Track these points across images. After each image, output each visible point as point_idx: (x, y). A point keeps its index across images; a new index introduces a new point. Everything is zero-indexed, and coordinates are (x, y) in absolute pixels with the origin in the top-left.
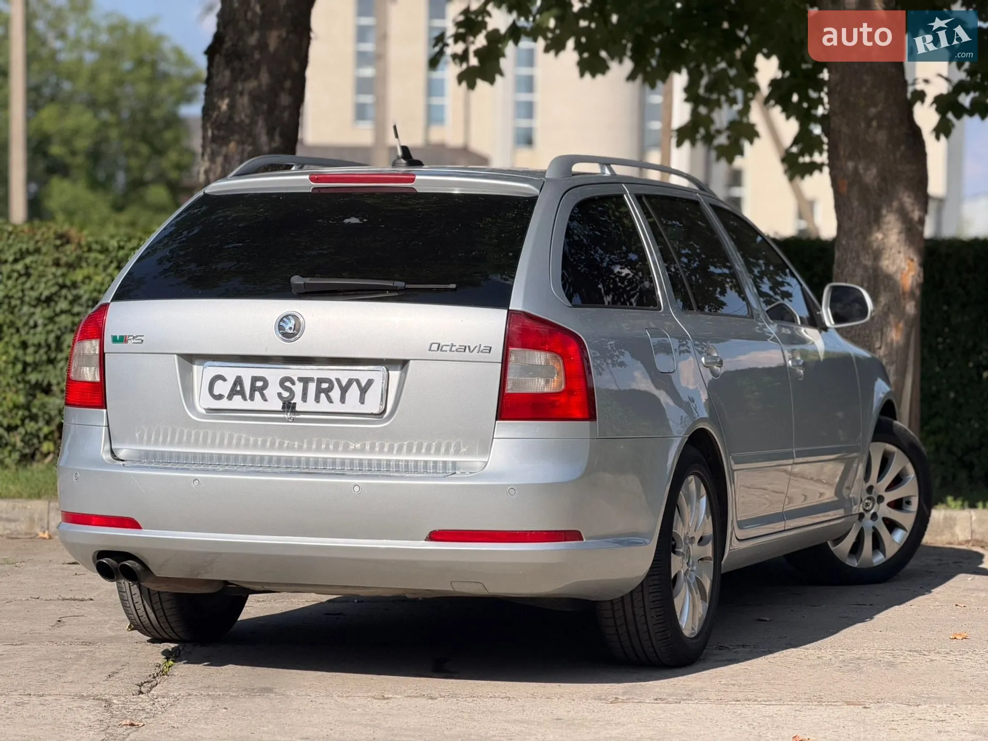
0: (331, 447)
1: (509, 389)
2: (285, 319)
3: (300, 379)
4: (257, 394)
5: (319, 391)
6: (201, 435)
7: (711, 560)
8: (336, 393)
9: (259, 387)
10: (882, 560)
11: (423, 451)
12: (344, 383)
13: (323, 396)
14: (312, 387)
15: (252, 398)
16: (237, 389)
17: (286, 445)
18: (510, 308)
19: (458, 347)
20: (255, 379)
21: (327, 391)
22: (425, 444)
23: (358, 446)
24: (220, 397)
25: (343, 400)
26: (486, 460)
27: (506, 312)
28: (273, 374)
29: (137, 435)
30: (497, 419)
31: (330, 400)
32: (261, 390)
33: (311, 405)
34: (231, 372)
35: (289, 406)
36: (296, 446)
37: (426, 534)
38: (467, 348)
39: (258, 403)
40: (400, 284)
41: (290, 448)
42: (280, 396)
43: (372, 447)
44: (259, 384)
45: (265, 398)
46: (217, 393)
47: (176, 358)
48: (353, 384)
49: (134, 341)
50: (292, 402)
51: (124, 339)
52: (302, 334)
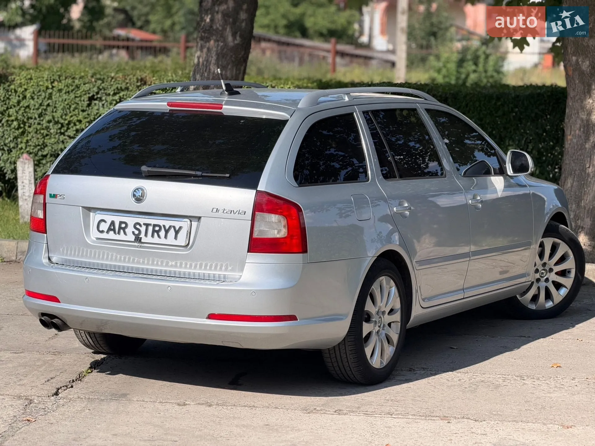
0: (159, 263)
1: (255, 235)
3: (144, 224)
4: (122, 231)
5: (154, 231)
6: (93, 252)
7: (399, 322)
8: (162, 233)
9: (123, 227)
10: (552, 305)
11: (208, 268)
12: (167, 228)
13: (156, 234)
14: (150, 229)
15: (119, 233)
16: (112, 227)
17: (136, 261)
18: (258, 189)
19: (227, 211)
20: (121, 223)
21: (158, 232)
22: (209, 264)
23: (173, 263)
24: (102, 232)
25: (166, 237)
26: (241, 274)
27: (255, 191)
28: (131, 221)
29: (61, 250)
30: (248, 252)
31: (159, 236)
32: (124, 229)
33: (149, 239)
34: (109, 218)
35: (138, 239)
36: (141, 261)
37: (207, 315)
38: (232, 212)
39: (122, 236)
40: (199, 173)
41: (138, 263)
42: (133, 233)
43: (181, 264)
44: (123, 225)
45: (125, 233)
46: (101, 230)
47: (81, 208)
48: (172, 228)
49: (60, 198)
50: (140, 236)
51: (55, 196)
52: (145, 199)
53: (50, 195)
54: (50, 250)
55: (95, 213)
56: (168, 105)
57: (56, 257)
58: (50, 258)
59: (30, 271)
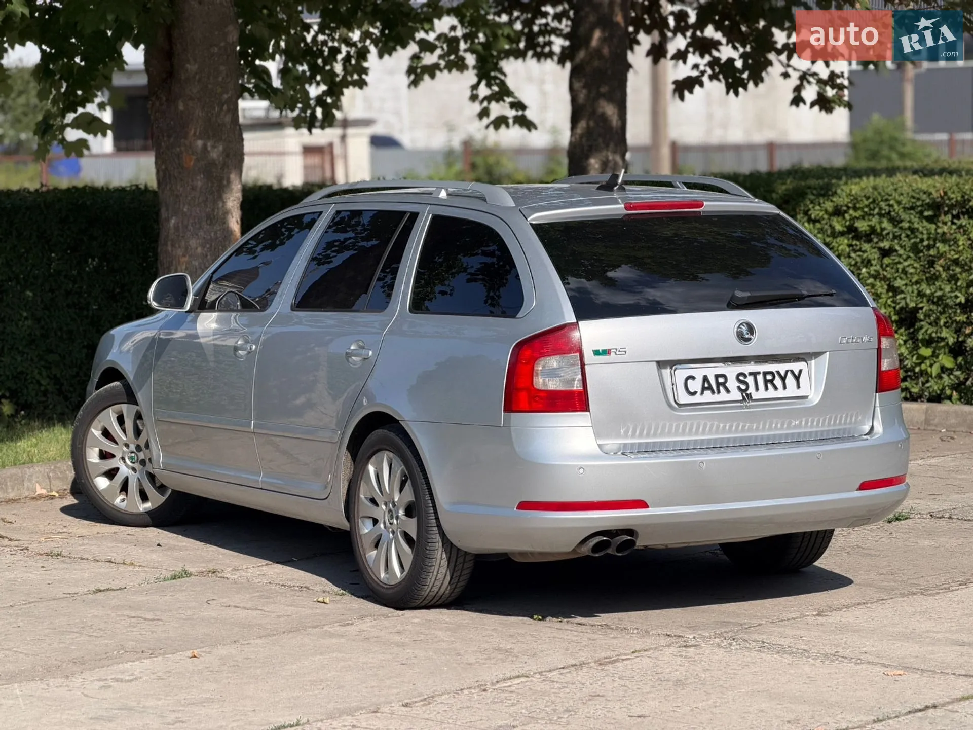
1: (880, 369)
2: (741, 326)
3: (750, 374)
4: (721, 388)
5: (766, 382)
8: (778, 382)
9: (722, 383)
11: (838, 422)
12: (783, 374)
13: (769, 385)
14: (760, 378)
15: (719, 392)
16: (706, 386)
18: (871, 307)
19: (856, 339)
20: (717, 377)
21: (771, 381)
22: (839, 416)
23: (797, 422)
24: (694, 393)
25: (785, 387)
28: (731, 371)
30: (876, 392)
31: (776, 388)
32: (724, 384)
33: (762, 394)
34: (699, 372)
35: (746, 396)
36: (754, 428)
37: (858, 485)
38: (861, 339)
39: (723, 396)
40: (805, 292)
41: (750, 430)
42: (739, 388)
43: (807, 423)
44: (721, 380)
45: (728, 391)
46: (692, 390)
47: (655, 364)
48: (789, 374)
49: (617, 353)
50: (748, 392)
51: (607, 352)
52: (755, 338)
53: (596, 353)
54: (597, 435)
55: (671, 368)
56: (627, 208)
57: (612, 443)
58: (600, 446)
59: (582, 471)
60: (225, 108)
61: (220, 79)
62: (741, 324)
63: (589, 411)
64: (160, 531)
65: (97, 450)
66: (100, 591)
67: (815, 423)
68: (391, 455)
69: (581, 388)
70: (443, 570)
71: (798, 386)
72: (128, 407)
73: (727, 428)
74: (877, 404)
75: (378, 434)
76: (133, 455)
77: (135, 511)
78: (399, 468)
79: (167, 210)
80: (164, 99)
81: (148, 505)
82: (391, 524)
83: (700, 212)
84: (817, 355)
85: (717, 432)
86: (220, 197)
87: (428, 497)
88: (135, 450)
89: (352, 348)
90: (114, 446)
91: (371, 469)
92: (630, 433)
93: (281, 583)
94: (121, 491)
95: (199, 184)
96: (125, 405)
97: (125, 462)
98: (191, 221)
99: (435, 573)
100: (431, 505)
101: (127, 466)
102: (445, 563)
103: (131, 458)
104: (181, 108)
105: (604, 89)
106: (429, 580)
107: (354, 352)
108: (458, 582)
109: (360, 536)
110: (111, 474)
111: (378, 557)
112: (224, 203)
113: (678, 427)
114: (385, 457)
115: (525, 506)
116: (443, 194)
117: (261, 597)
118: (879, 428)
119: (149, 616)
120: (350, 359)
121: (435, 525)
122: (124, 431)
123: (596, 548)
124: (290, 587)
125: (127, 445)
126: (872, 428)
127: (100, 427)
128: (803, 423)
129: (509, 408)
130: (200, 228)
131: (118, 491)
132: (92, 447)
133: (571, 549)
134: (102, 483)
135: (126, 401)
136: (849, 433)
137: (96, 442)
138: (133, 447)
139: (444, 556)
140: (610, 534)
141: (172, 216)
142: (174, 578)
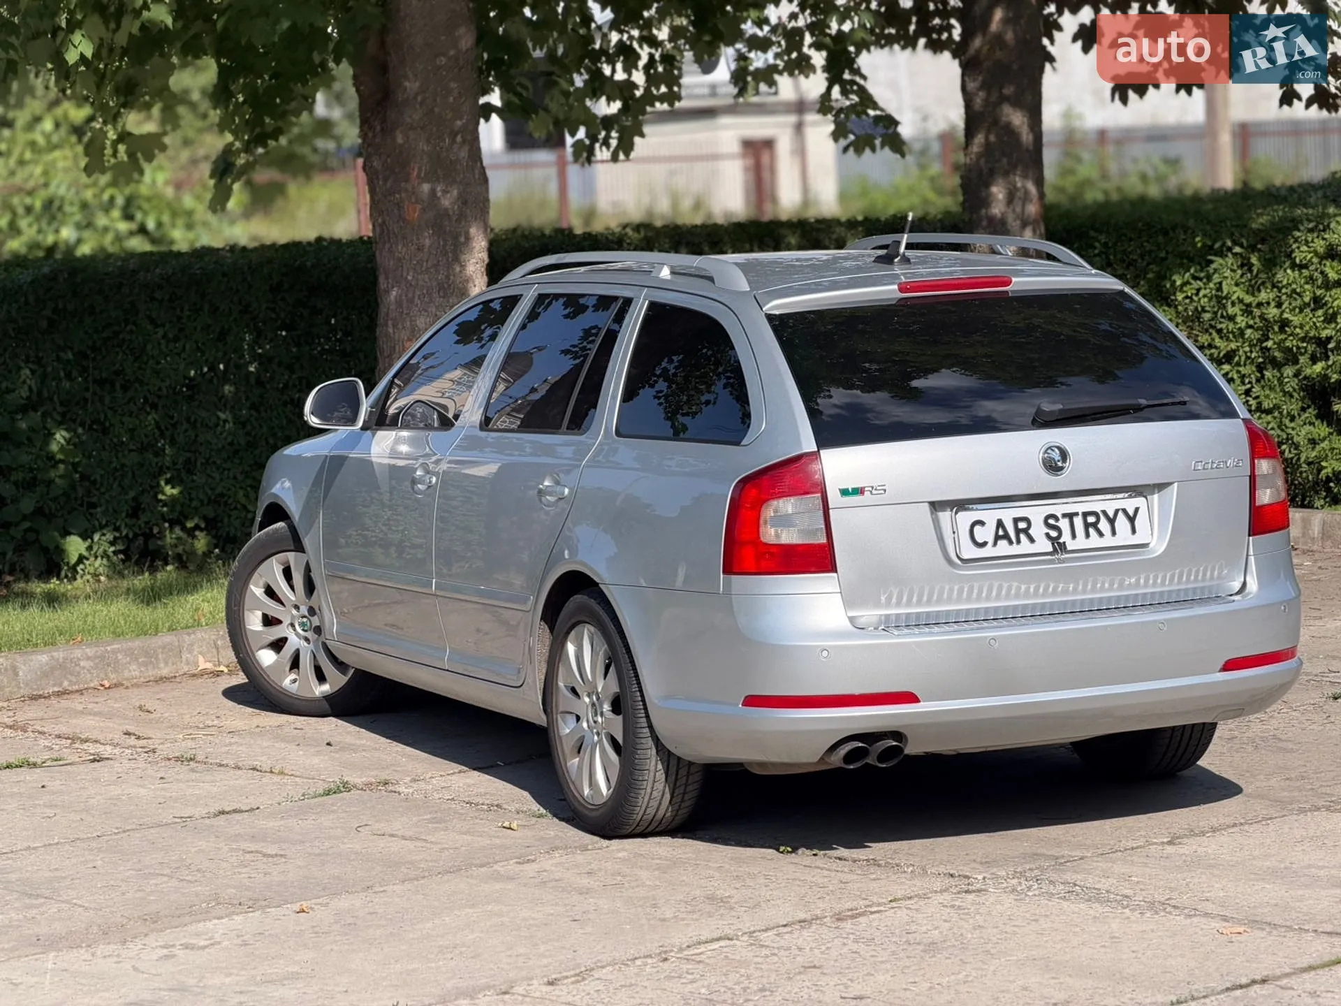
1: (1255, 503)
2: (1049, 451)
3: (1064, 516)
4: (1022, 536)
5: (1087, 526)
8: (1104, 525)
9: (1023, 529)
11: (1192, 577)
12: (1111, 515)
13: (1091, 530)
14: (1078, 522)
15: (1019, 542)
16: (1001, 534)
17: (1060, 589)
19: (1217, 463)
20: (1016, 521)
21: (1095, 525)
22: (1194, 570)
23: (1133, 580)
24: (984, 544)
25: (1114, 533)
26: (1245, 580)
28: (1036, 513)
29: (883, 598)
30: (1249, 535)
31: (1101, 534)
32: (1026, 531)
33: (1081, 542)
34: (991, 516)
35: (1058, 546)
36: (1071, 588)
37: (1220, 665)
38: (1225, 464)
39: (1025, 547)
40: (1142, 402)
41: (1065, 592)
42: (1048, 535)
43: (1147, 581)
44: (1022, 525)
45: (1032, 540)
46: (980, 541)
47: (927, 505)
48: (1120, 514)
49: (874, 492)
50: (1061, 541)
51: (859, 491)
52: (1070, 466)
53: (844, 492)
54: (848, 603)
55: (952, 510)
56: (901, 290)
57: (869, 615)
58: (852, 619)
59: (825, 653)
60: (459, 139)
61: (451, 99)
62: (1050, 448)
63: (836, 572)
64: (340, 722)
65: (259, 614)
66: (223, 812)
67: (1159, 581)
68: (592, 629)
69: (823, 540)
70: (660, 785)
71: (1134, 531)
72: (296, 557)
73: (1032, 590)
74: (1251, 552)
75: (578, 599)
76: (305, 620)
77: (309, 696)
78: (603, 649)
79: (387, 278)
80: (378, 128)
81: (326, 688)
82: (595, 722)
83: (1007, 292)
84: (1161, 487)
85: (1017, 596)
86: (457, 259)
87: (635, 688)
88: (307, 614)
89: (547, 483)
90: (282, 608)
91: (571, 648)
92: (894, 600)
93: (467, 800)
94: (291, 669)
95: (427, 242)
96: (293, 553)
97: (295, 630)
98: (418, 293)
99: (649, 790)
100: (640, 699)
101: (297, 635)
102: (661, 776)
103: (302, 625)
104: (400, 140)
105: (1009, 90)
106: (640, 800)
107: (549, 489)
108: (682, 801)
109: (560, 737)
110: (278, 645)
111: (580, 767)
112: (463, 267)
113: (961, 591)
114: (587, 632)
115: (753, 701)
116: (665, 273)
117: (431, 821)
118: (1253, 585)
119: (272, 850)
120: (543, 499)
121: (646, 725)
122: (292, 588)
123: (849, 758)
124: (477, 805)
125: (297, 607)
126: (1244, 584)
127: (261, 583)
128: (1142, 581)
129: (728, 570)
130: (431, 301)
131: (288, 668)
132: (251, 610)
133: (816, 759)
134: (267, 658)
135: (292, 548)
136: (1210, 592)
137: (258, 604)
138: (304, 610)
139: (660, 766)
140: (870, 738)
141: (393, 287)
142: (328, 793)
